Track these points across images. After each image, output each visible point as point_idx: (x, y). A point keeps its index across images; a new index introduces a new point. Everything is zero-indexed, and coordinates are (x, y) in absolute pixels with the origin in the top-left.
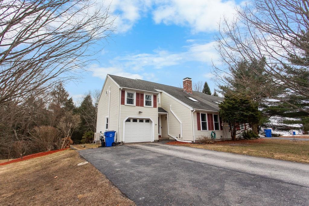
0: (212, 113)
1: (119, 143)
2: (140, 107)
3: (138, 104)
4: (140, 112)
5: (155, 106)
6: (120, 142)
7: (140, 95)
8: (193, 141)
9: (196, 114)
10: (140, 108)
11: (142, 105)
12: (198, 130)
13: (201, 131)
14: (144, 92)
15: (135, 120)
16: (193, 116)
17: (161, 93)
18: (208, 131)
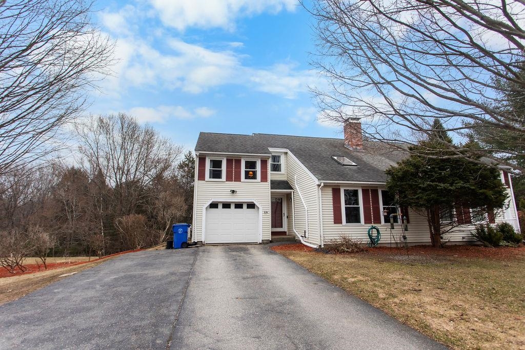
0: (377, 187)
1: (195, 243)
2: (233, 183)
3: (229, 178)
4: (233, 192)
5: (264, 178)
6: (196, 241)
7: (233, 163)
8: (320, 246)
9: (331, 191)
10: (233, 185)
11: (238, 179)
12: (335, 223)
13: (343, 226)
14: (241, 157)
15: (226, 206)
16: (320, 196)
17: (286, 153)
18: (362, 226)
